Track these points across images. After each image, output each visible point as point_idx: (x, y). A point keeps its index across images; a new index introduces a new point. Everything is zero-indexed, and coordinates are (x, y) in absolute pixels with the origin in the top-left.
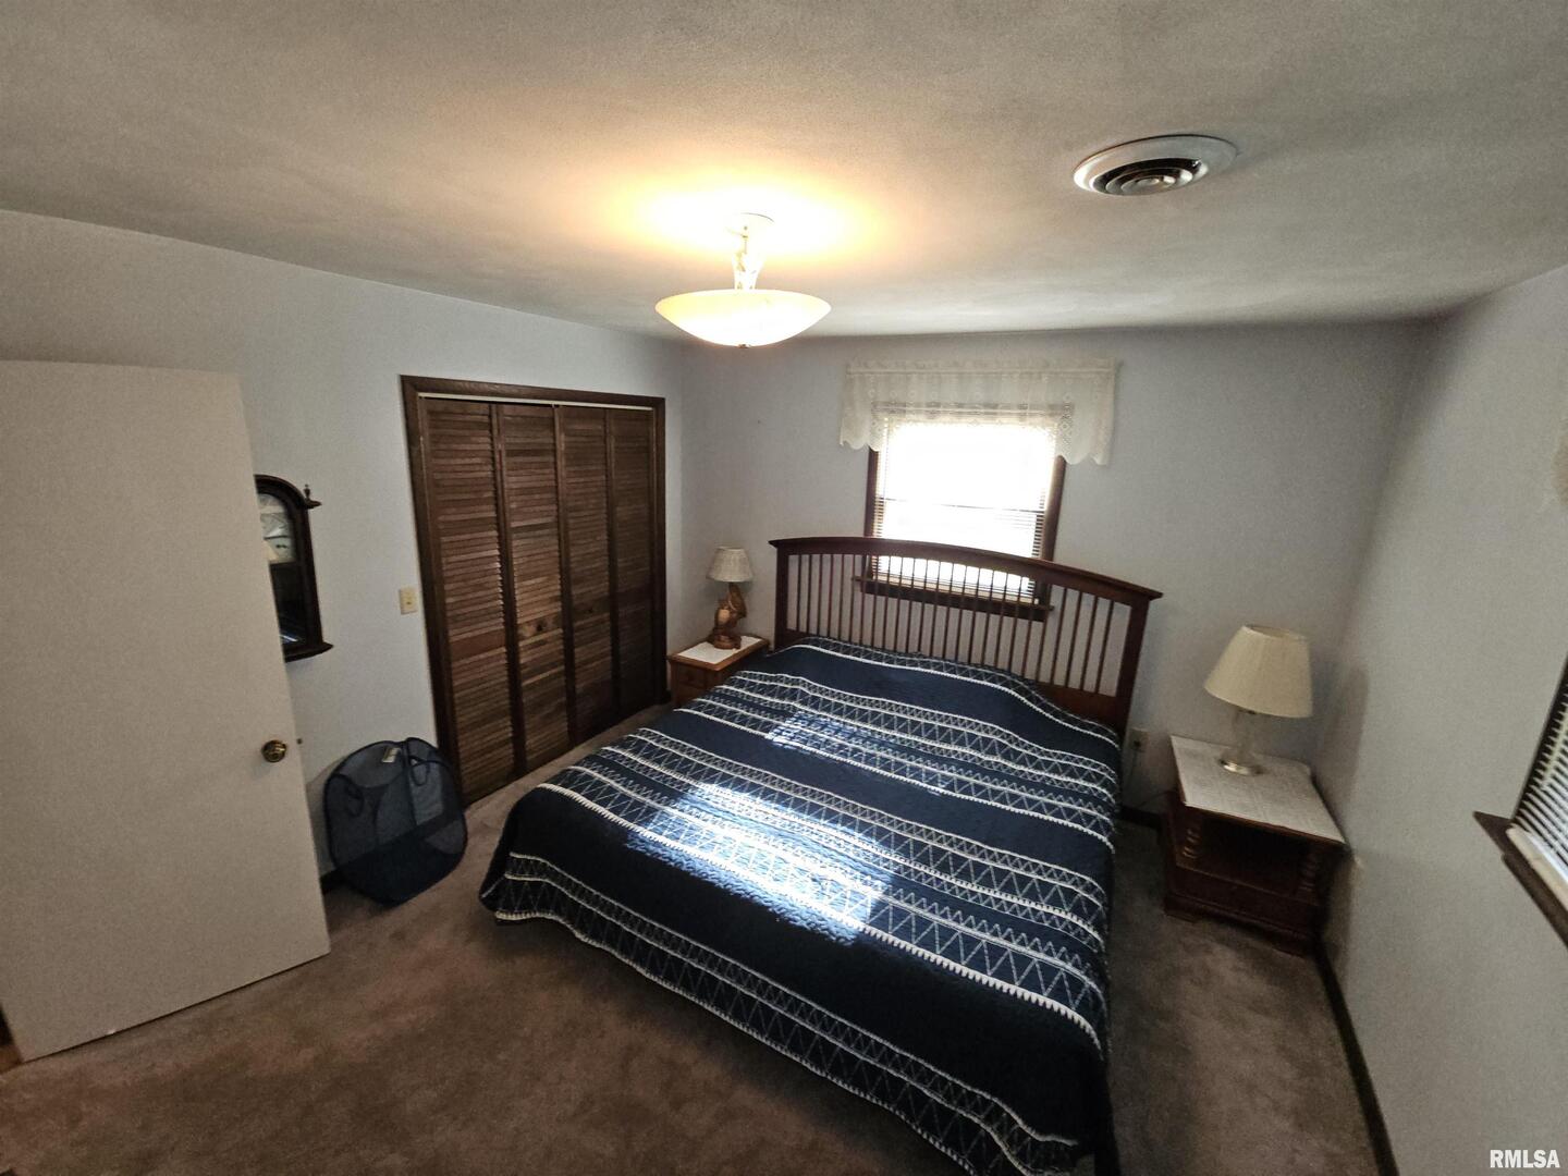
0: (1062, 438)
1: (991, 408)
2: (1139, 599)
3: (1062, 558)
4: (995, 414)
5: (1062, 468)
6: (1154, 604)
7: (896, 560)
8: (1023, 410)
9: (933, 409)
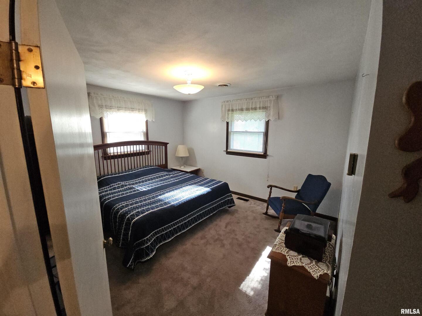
0: (146, 116)
1: (132, 109)
2: (165, 144)
3: (150, 139)
4: (133, 110)
5: (147, 122)
6: (168, 145)
7: (112, 149)
8: (139, 110)
9: (119, 108)
